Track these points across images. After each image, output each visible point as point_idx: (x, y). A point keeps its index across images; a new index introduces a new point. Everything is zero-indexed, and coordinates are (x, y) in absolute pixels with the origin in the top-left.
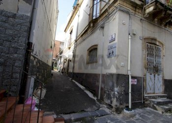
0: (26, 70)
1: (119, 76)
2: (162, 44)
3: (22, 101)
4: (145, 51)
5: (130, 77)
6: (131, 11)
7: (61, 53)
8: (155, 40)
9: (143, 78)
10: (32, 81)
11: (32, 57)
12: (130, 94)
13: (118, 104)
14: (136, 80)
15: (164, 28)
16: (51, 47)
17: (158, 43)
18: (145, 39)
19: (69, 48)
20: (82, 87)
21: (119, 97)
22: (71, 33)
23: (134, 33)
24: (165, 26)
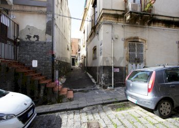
0: (53, 67)
1: (104, 67)
2: (145, 40)
3: (53, 81)
4: (127, 48)
5: (113, 67)
6: (114, 21)
7: (79, 50)
8: (137, 38)
9: (125, 67)
10: (57, 73)
11: (55, 61)
12: (113, 78)
13: (104, 84)
14: (118, 69)
15: (147, 26)
16: (68, 49)
17: (140, 41)
18: (127, 39)
19: (84, 46)
20: (91, 76)
21: (105, 79)
22: (84, 33)
23: (117, 37)
24: (149, 24)
